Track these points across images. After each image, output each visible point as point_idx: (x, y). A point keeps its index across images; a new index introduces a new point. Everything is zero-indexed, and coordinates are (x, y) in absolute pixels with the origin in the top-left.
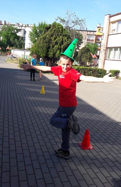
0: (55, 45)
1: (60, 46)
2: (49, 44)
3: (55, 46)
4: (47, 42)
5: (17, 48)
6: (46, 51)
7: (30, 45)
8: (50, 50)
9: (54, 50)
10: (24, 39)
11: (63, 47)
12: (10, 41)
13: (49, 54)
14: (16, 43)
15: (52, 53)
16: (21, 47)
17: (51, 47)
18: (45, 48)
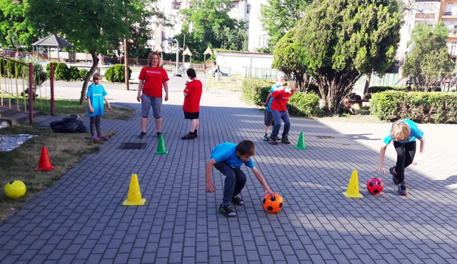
0: (351, 32)
1: (366, 35)
2: (334, 30)
3: (353, 36)
4: (328, 27)
5: (230, 50)
6: (325, 52)
7: (262, 39)
8: (336, 48)
9: (350, 46)
10: (245, 26)
11: (376, 36)
12: (213, 34)
13: (334, 62)
14: (225, 39)
15: (344, 57)
16: (240, 48)
17: (341, 41)
18: (322, 43)
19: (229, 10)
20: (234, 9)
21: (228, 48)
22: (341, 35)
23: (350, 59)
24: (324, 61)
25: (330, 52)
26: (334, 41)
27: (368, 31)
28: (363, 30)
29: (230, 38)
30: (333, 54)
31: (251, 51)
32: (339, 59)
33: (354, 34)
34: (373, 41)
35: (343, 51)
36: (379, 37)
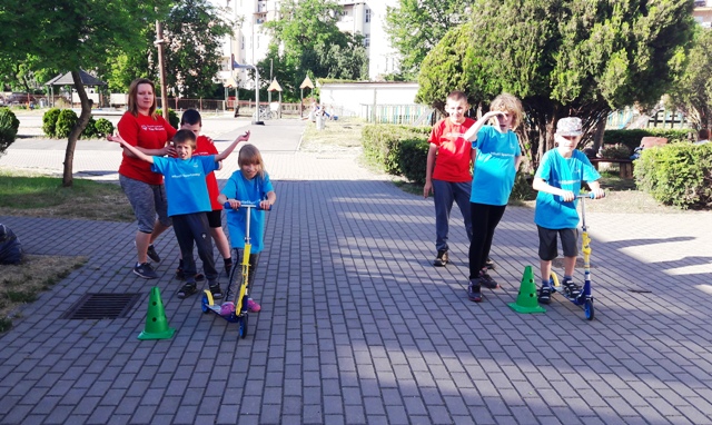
0: (592, 22)
1: (625, 25)
5: (341, 80)
6: (535, 66)
7: (390, 61)
8: (557, 58)
9: (588, 53)
10: (364, 42)
11: (645, 28)
12: (315, 55)
13: (554, 84)
14: (334, 62)
15: (576, 75)
16: (356, 75)
17: (568, 42)
18: (528, 47)
19: (338, 20)
20: (345, 18)
21: (337, 77)
22: (568, 28)
23: (590, 77)
24: (534, 84)
25: (546, 65)
26: (554, 42)
27: (627, 17)
28: (617, 15)
29: (341, 61)
30: (552, 69)
31: (374, 80)
32: (565, 78)
33: (598, 26)
34: (640, 38)
35: (573, 62)
36: (653, 29)
